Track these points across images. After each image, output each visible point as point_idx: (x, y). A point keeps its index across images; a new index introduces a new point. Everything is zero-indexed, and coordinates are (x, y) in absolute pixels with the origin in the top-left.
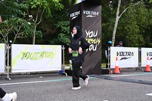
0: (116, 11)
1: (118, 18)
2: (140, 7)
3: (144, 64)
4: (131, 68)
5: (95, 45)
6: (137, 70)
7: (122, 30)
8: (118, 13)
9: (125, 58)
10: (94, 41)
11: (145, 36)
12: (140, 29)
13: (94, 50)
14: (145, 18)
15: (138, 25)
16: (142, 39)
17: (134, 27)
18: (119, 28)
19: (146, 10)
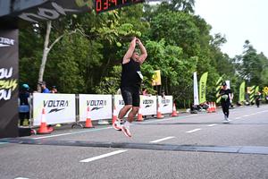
0: (44, 40)
1: (47, 50)
2: (79, 37)
3: (83, 118)
4: (66, 124)
5: (7, 90)
6: (74, 126)
7: (54, 68)
8: (47, 43)
9: (56, 110)
10: (6, 84)
11: (86, 77)
12: (79, 67)
13: (6, 99)
14: (85, 52)
15: (77, 62)
16: (82, 82)
17: (71, 65)
18: (49, 65)
19: (87, 41)
